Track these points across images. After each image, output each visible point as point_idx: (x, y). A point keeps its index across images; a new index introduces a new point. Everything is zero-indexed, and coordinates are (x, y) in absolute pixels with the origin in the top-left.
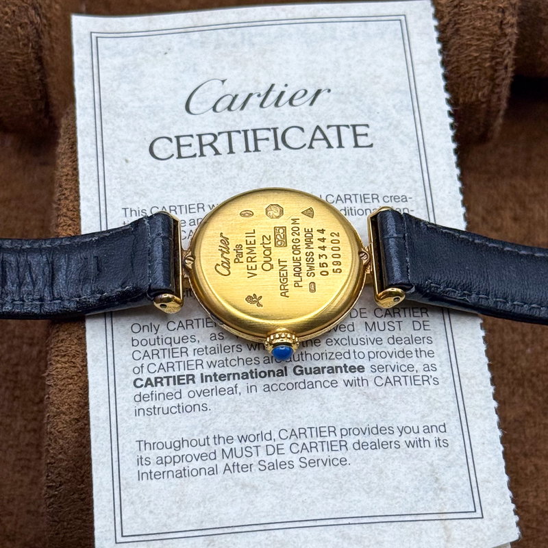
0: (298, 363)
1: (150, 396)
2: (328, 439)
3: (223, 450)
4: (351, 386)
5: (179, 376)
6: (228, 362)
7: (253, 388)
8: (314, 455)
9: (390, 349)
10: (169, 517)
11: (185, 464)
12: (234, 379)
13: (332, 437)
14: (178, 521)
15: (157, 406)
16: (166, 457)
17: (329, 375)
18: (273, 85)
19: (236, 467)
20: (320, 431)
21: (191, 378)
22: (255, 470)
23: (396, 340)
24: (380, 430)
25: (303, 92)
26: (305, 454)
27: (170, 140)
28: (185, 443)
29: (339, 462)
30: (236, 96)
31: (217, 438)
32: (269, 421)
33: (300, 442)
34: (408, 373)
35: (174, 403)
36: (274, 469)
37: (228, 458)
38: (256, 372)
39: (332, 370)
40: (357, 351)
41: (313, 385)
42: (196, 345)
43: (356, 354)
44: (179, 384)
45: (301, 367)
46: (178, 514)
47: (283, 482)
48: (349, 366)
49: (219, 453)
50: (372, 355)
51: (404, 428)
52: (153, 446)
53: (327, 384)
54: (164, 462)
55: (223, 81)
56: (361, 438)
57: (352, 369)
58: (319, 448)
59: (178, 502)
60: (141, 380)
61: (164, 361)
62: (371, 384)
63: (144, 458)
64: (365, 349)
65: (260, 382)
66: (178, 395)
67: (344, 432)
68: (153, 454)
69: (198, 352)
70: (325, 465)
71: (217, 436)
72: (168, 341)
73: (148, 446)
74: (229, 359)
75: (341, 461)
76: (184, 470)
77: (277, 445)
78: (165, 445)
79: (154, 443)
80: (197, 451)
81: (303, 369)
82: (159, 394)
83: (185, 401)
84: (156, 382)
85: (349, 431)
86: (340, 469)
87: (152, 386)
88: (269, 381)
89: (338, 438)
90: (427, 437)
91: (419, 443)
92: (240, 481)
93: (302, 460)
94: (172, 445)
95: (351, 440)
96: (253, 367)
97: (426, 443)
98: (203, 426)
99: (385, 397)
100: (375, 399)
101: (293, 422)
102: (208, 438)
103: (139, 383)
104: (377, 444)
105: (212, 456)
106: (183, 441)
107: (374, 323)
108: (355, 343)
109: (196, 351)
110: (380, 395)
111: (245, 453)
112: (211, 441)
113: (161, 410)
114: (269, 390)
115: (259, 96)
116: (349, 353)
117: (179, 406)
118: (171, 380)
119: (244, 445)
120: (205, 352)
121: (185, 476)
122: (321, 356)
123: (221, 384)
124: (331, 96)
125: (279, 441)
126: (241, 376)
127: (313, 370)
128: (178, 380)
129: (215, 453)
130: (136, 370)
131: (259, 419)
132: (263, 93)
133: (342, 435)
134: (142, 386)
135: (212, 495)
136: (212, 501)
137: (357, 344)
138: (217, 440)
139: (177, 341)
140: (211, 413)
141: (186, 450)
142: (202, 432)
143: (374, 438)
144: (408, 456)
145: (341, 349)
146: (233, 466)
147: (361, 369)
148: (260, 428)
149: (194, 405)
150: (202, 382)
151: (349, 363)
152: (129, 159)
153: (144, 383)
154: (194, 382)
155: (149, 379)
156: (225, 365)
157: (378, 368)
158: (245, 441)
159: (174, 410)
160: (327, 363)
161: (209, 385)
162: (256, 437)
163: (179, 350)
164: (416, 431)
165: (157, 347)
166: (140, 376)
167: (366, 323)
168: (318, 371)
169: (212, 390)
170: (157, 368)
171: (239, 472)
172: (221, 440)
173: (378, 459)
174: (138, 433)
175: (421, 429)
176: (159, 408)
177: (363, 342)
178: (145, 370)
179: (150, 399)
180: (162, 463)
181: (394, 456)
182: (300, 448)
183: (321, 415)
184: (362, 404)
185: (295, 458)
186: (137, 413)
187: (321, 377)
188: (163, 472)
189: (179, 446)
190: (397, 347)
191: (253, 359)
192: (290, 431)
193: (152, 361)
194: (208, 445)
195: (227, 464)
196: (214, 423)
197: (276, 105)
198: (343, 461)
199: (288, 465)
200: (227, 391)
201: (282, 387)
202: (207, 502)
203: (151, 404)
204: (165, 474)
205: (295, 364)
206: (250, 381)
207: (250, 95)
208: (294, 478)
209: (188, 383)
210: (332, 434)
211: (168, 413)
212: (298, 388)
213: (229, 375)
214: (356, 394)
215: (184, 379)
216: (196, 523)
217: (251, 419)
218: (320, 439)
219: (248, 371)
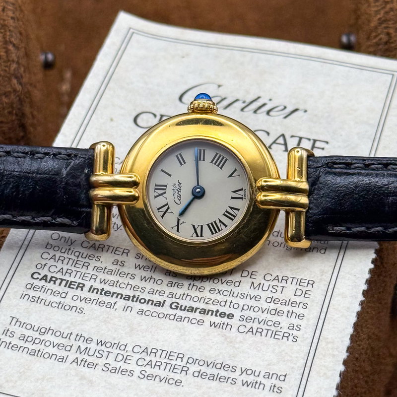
0: (177, 301)
1: (40, 288)
2: (174, 363)
3: (79, 346)
4: (215, 327)
5: (71, 282)
6: (118, 284)
7: (130, 309)
8: (156, 371)
9: (265, 306)
10: (7, 381)
11: (42, 347)
12: (117, 297)
13: (179, 362)
14: (13, 387)
15: (41, 297)
16: (28, 337)
17: (200, 314)
18: (259, 98)
19: (83, 363)
20: (169, 355)
21: (81, 286)
22: (98, 369)
23: (273, 300)
24: (223, 366)
25: (283, 107)
26: (148, 368)
27: (155, 116)
28: (51, 332)
29: (174, 382)
30: (225, 98)
31: (79, 336)
32: (130, 336)
33: (148, 359)
34: (272, 328)
35: (58, 299)
36: (115, 372)
37: (80, 353)
38: (138, 298)
39: (204, 312)
40: (234, 302)
41: (181, 319)
42: (98, 264)
43: (232, 304)
44: (69, 287)
45: (178, 304)
46: (16, 381)
47: (117, 385)
48: (220, 312)
49: (74, 348)
50: (246, 308)
51: (246, 370)
52: (22, 325)
53: (194, 321)
54: (25, 339)
55: (219, 86)
56: (204, 369)
57: (223, 315)
58: (163, 367)
59: (20, 373)
60: (39, 274)
61: (65, 267)
62: (234, 329)
63: (11, 330)
64: (242, 302)
65: (137, 306)
66: (64, 295)
67: (191, 360)
68: (19, 331)
69: (97, 269)
70: (161, 381)
71: (80, 335)
72: (77, 254)
73: (18, 323)
74: (120, 282)
75: (176, 382)
76: (39, 351)
77: (127, 356)
78: (32, 328)
79: (24, 323)
80: (57, 340)
81: (180, 306)
82: (48, 289)
83: (68, 301)
84: (51, 280)
85: (195, 361)
86: (172, 388)
87: (46, 281)
88: (145, 307)
89: (184, 363)
90: (264, 381)
91: (254, 385)
92: (82, 373)
93: (143, 372)
94: (39, 330)
95: (193, 368)
96: (137, 294)
97: (262, 386)
98: (72, 323)
99: (241, 342)
100: (231, 342)
101: (150, 342)
102: (71, 334)
103: (36, 276)
104: (216, 377)
105: (68, 348)
106: (49, 329)
107: (260, 284)
108: (235, 295)
109: (96, 268)
110: (238, 339)
111: (97, 353)
112: (73, 337)
113: (43, 301)
114: (142, 314)
115: (244, 102)
116: (226, 302)
117: (60, 303)
118: (64, 283)
119: (99, 347)
120: (103, 271)
121: (37, 356)
122: (199, 300)
123: (103, 298)
124: (306, 115)
125: (130, 353)
126: (124, 296)
127: (187, 308)
128: (70, 284)
129: (71, 347)
130: (39, 266)
131: (122, 332)
132: (248, 101)
133: (187, 362)
134: (38, 278)
135: (52, 377)
136: (50, 381)
137: (237, 297)
138: (78, 337)
139: (84, 256)
140: (83, 316)
141: (48, 337)
142: (69, 328)
143: (215, 372)
144: (239, 392)
145: (220, 298)
146: (82, 360)
147: (230, 316)
148: (119, 339)
149: (73, 307)
150: (89, 291)
151: (221, 310)
152: (114, 119)
153: (40, 277)
154: (82, 290)
155: (46, 276)
156: (115, 285)
157: (246, 319)
158: (102, 345)
159: (54, 305)
160: (202, 306)
161: (94, 296)
162: (112, 345)
163: (82, 263)
164: (257, 374)
165: (65, 255)
166: (39, 271)
167: (253, 283)
168: (192, 310)
169: (94, 300)
170: (57, 270)
171: (84, 366)
172: (82, 339)
173: (210, 388)
174: (15, 311)
175: (262, 374)
176: (42, 299)
177: (243, 296)
178: (46, 268)
179: (39, 290)
180: (23, 340)
181: (226, 389)
182: (145, 363)
183: (177, 343)
184: (217, 343)
185: (137, 370)
186: (23, 296)
187: (191, 315)
188: (21, 347)
189: (45, 332)
190: (272, 306)
191: (140, 288)
192: (143, 349)
193: (55, 264)
194: (69, 339)
195: (77, 358)
196: (82, 324)
197: (255, 112)
198: (178, 383)
199: (128, 373)
200: (106, 304)
201: (154, 314)
202: (45, 381)
203: (37, 294)
204: (22, 349)
205: (174, 300)
206: (130, 303)
207: (237, 100)
208: (129, 384)
209: (77, 289)
210: (179, 360)
211: (48, 305)
212: (167, 318)
213: (114, 293)
214: (216, 334)
215: (75, 285)
216: (28, 393)
217: (116, 331)
218: (166, 360)
219: (131, 295)
